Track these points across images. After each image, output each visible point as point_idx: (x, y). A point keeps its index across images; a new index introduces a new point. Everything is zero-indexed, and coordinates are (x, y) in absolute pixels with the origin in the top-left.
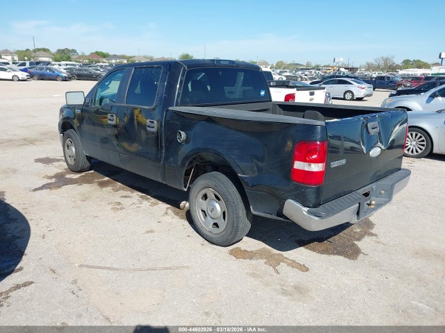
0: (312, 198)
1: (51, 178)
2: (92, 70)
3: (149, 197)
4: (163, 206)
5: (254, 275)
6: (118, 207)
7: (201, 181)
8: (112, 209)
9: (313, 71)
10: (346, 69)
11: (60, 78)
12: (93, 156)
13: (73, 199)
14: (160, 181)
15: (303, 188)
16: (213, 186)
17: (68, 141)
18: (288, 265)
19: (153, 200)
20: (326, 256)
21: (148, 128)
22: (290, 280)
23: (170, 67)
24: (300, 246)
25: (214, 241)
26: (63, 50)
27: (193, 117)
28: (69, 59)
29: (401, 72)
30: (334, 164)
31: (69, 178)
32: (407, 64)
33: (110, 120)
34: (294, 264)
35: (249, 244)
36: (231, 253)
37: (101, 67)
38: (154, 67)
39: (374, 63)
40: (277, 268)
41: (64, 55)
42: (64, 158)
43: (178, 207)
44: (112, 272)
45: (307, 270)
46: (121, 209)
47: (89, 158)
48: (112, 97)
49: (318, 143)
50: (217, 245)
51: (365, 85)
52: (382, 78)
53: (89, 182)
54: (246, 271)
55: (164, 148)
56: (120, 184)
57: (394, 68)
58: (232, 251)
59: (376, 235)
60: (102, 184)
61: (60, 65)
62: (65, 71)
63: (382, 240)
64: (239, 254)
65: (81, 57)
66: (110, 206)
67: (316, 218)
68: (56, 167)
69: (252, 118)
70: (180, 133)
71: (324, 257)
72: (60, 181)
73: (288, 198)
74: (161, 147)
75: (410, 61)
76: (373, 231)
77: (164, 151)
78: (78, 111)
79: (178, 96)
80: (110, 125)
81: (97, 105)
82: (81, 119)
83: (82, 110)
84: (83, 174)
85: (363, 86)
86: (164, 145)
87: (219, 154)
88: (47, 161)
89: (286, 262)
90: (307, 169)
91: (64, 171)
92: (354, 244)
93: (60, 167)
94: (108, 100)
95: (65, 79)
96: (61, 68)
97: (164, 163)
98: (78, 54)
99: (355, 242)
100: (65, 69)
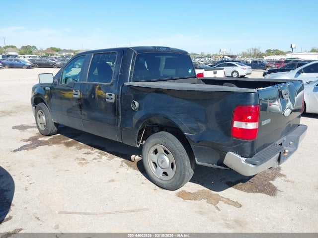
0: (248, 150)
1: (27, 141)
2: (49, 60)
3: (106, 153)
4: (118, 160)
5: (201, 213)
6: (83, 162)
7: (153, 139)
8: (79, 163)
9: (207, 58)
10: (228, 56)
11: (26, 67)
12: (59, 123)
13: (47, 157)
14: (117, 140)
15: (241, 142)
16: (163, 143)
17: (39, 112)
18: (225, 203)
19: (109, 155)
20: (251, 193)
21: (107, 100)
22: (230, 215)
23: (124, 53)
24: (230, 187)
25: (165, 186)
26: (26, 47)
27: (144, 90)
28: (31, 53)
29: (266, 58)
30: (264, 123)
31: (41, 141)
32: (269, 52)
33: (75, 94)
34: (229, 202)
35: (191, 187)
36: (179, 195)
37: (56, 58)
38: (109, 53)
39: (248, 52)
40: (217, 205)
41: (27, 50)
42: (36, 125)
43: (130, 160)
44: (86, 216)
45: (241, 206)
46: (87, 163)
47: (56, 125)
48: (74, 77)
49: (253, 106)
50: (166, 189)
51: (246, 67)
52: (256, 62)
53: (58, 143)
54: (194, 210)
55: (120, 114)
56: (82, 143)
57: (261, 55)
58: (179, 193)
59: (284, 176)
60: (68, 145)
61: (25, 57)
62: (29, 61)
63: (289, 179)
64: (185, 196)
65: (39, 51)
66: (77, 162)
67: (252, 166)
68: (30, 132)
69: (195, 88)
70: (134, 102)
71: (251, 195)
72: (34, 143)
73: (228, 151)
74: (118, 113)
75: (271, 50)
76: (282, 172)
77: (120, 117)
78: (48, 89)
79: (131, 74)
80: (75, 98)
81: (63, 83)
82: (50, 95)
83: (51, 88)
84: (52, 137)
85: (245, 67)
86: (120, 112)
87: (167, 118)
88: (22, 128)
89: (223, 201)
90: (244, 127)
91: (37, 135)
92: (270, 183)
93: (34, 132)
94: (71, 79)
95: (29, 67)
96: (26, 59)
97: (121, 126)
98: (37, 49)
99: (270, 182)
100: (29, 60)
